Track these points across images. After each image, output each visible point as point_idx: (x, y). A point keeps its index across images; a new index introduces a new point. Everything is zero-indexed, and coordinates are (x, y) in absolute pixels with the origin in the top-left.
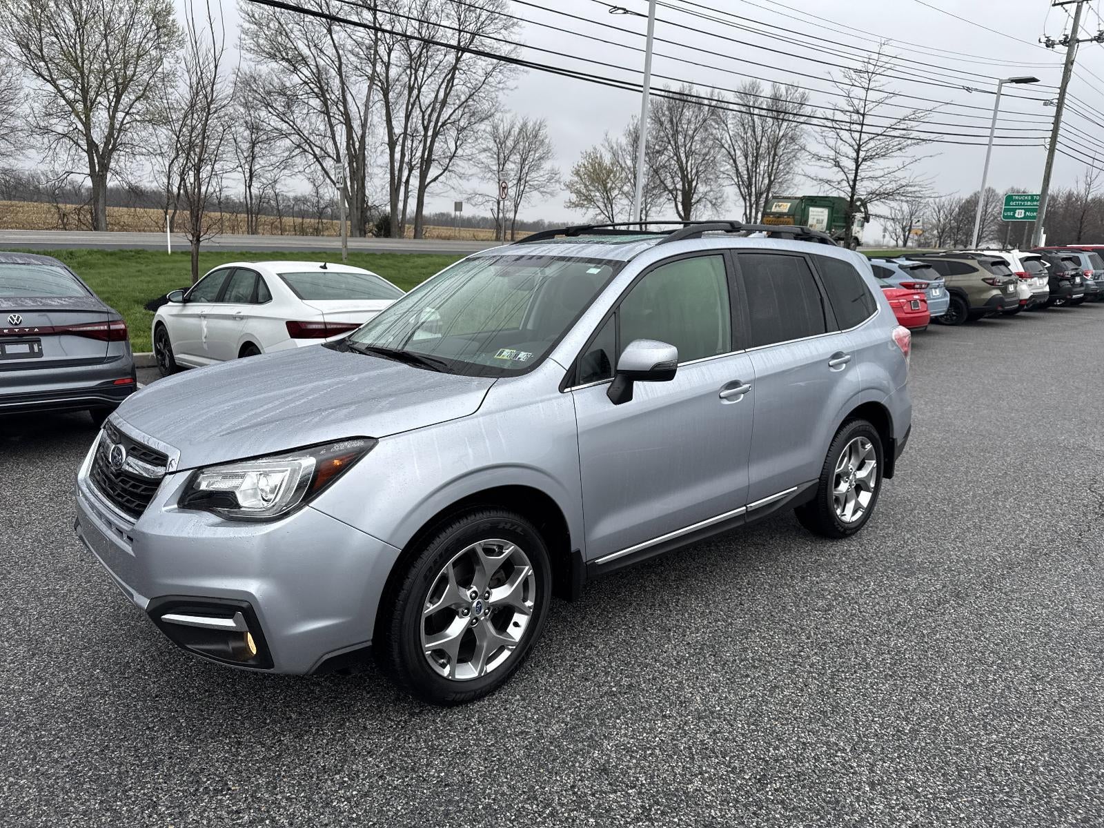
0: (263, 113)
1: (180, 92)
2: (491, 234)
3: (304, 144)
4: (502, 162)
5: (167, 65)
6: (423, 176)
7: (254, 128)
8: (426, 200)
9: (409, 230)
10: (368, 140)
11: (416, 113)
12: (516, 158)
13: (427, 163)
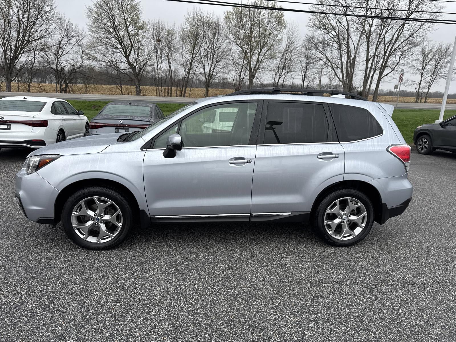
0: (314, 52)
1: (283, 46)
2: (413, 99)
3: (328, 62)
4: (424, 64)
5: (279, 36)
6: (381, 73)
7: (308, 57)
8: (381, 84)
9: (371, 97)
10: (357, 59)
11: (382, 46)
12: (434, 63)
13: (383, 67)
